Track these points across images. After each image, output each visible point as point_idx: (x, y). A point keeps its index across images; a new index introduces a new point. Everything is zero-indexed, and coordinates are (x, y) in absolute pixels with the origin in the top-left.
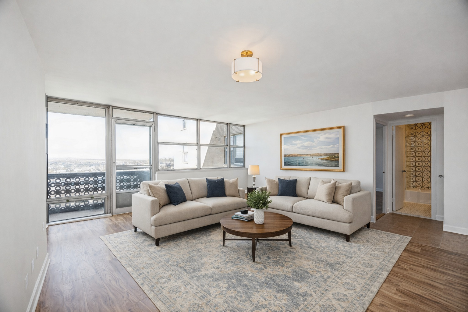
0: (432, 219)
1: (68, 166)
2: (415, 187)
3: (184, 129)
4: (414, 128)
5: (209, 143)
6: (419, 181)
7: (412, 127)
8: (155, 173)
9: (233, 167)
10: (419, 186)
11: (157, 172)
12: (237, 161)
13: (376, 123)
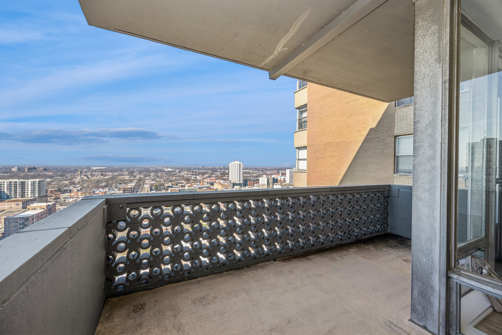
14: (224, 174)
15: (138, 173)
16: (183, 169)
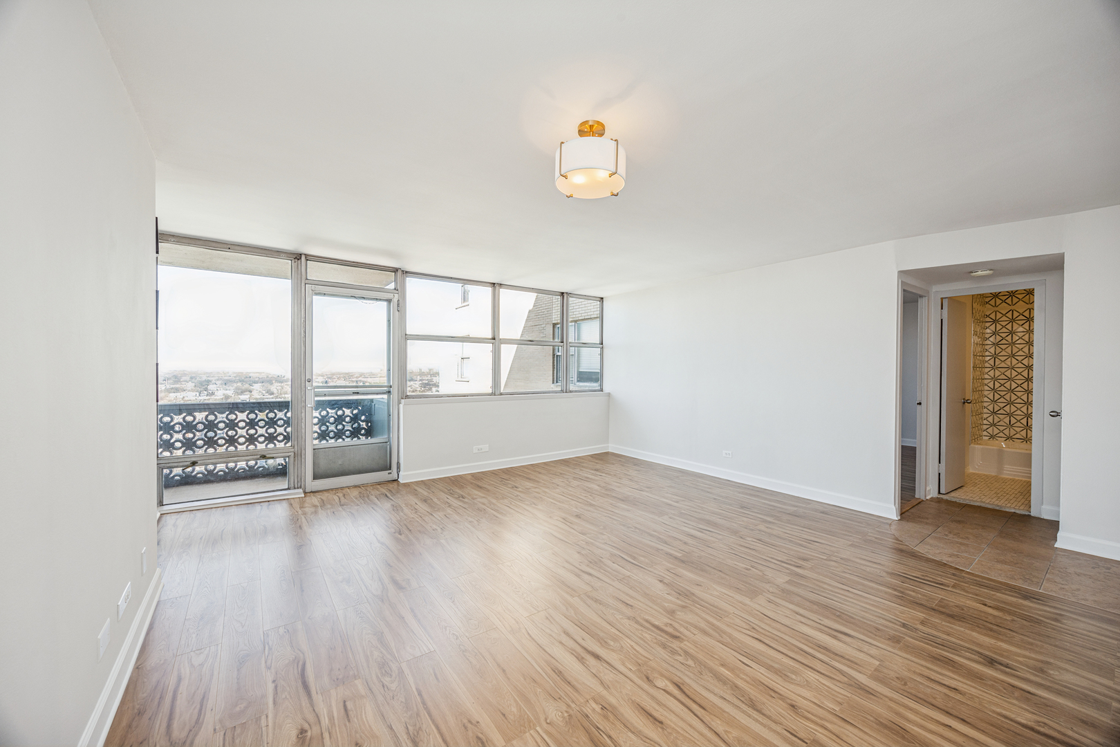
0: (1032, 514)
1: (203, 385)
2: (992, 437)
3: (463, 305)
4: (992, 302)
5: (518, 337)
6: (1001, 423)
7: (987, 300)
8: (399, 403)
9: (576, 391)
10: (1001, 435)
11: (403, 401)
12: (584, 377)
13: (904, 290)
14: (430, 385)
15: (222, 384)
16: (333, 374)
